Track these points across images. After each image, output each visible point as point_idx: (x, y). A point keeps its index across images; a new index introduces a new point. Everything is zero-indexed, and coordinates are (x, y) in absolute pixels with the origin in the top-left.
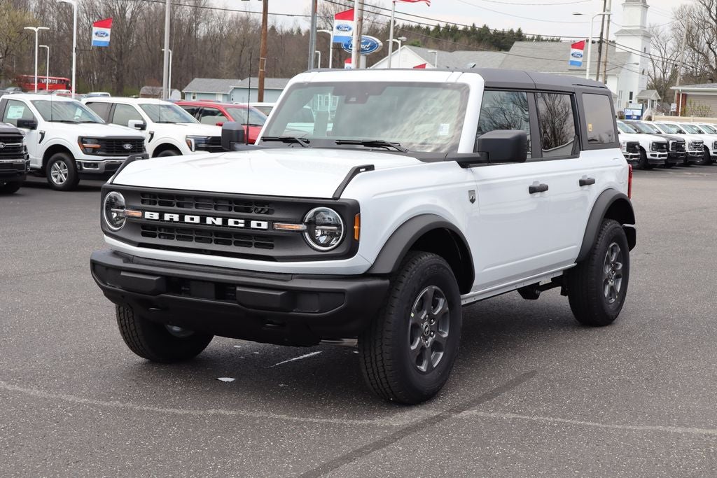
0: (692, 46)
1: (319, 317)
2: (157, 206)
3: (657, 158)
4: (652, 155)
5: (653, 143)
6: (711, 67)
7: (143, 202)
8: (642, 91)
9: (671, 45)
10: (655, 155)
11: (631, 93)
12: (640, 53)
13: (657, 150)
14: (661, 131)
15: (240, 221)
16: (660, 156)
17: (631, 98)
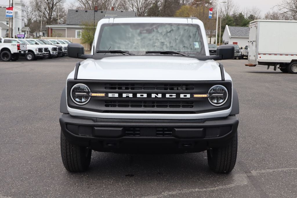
0: (38, 10)
1: (220, 138)
2: (117, 90)
3: (54, 54)
4: (52, 53)
5: (53, 48)
6: (46, 18)
7: (105, 88)
8: (23, 27)
9: (30, 9)
10: (54, 53)
11: (19, 28)
12: (21, 10)
13: (54, 51)
14: (52, 43)
15: (173, 95)
16: (55, 53)
17: (19, 30)
